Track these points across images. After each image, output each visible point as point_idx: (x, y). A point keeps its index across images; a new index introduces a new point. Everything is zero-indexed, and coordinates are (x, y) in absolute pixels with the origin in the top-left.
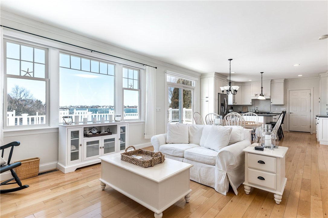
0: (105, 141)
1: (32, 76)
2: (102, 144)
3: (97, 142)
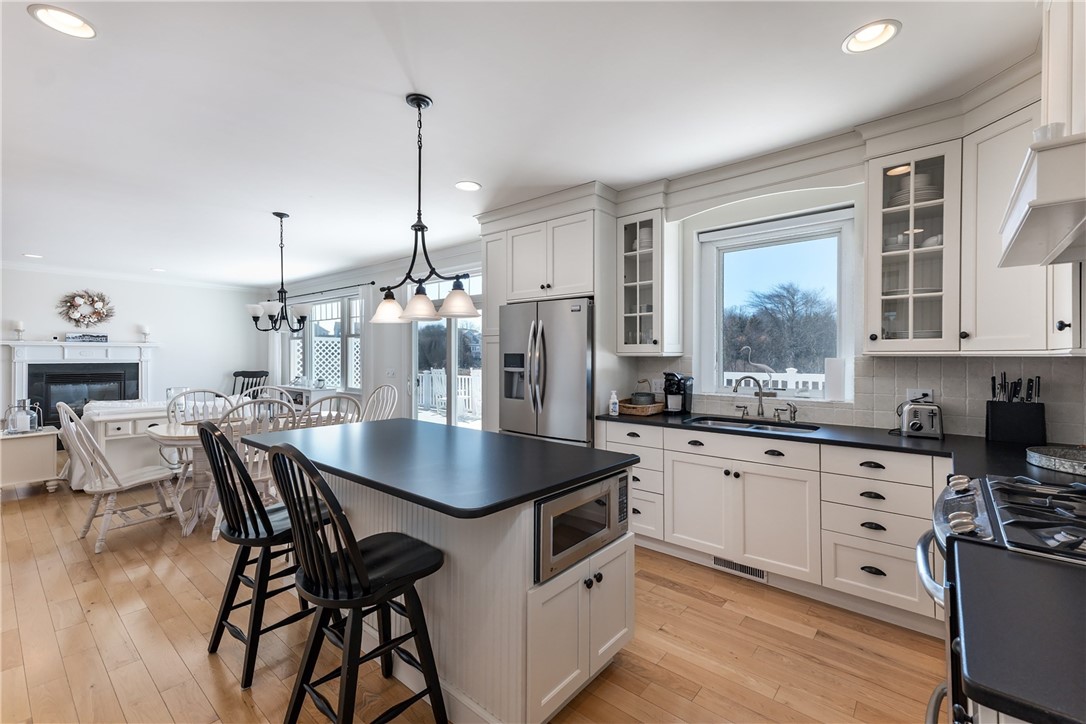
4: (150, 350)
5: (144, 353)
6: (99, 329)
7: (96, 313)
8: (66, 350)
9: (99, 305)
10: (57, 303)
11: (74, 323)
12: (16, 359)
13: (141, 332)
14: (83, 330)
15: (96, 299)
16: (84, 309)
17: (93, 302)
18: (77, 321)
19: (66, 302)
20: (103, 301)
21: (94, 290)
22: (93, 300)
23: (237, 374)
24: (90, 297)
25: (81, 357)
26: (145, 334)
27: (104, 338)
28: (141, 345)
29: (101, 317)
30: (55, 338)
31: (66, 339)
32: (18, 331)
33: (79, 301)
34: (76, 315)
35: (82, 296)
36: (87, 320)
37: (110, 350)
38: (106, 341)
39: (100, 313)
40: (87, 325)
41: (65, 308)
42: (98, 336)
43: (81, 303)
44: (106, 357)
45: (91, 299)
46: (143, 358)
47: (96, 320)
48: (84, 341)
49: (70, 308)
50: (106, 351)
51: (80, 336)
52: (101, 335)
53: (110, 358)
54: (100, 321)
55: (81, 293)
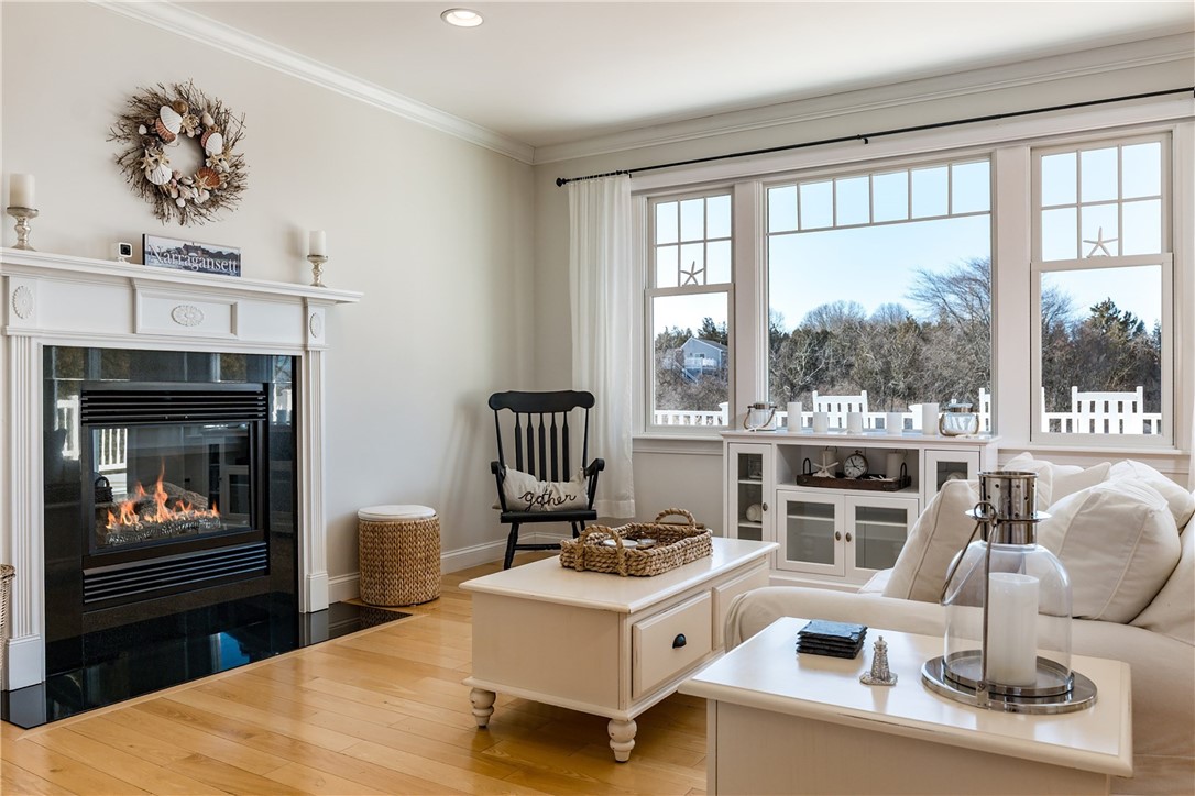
0: (862, 513)
1: (701, 283)
2: (845, 521)
3: (828, 510)
4: (326, 311)
5: (314, 324)
6: (212, 231)
7: (205, 166)
8: (140, 297)
9: (215, 144)
10: (111, 121)
11: (145, 205)
12: (14, 324)
14: (178, 230)
15: (210, 121)
16: (174, 161)
17: (201, 133)
18: (161, 194)
19: (137, 120)
20: (223, 134)
21: (207, 89)
22: (202, 125)
23: (498, 401)
24: (195, 112)
26: (316, 258)
27: (228, 262)
28: (308, 292)
29: (219, 183)
30: (125, 250)
31: (147, 255)
32: (21, 211)
33: (172, 122)
34: (161, 175)
35: (175, 107)
36: (185, 193)
37: (241, 304)
38: (238, 275)
39: (217, 174)
40: (183, 212)
41: (129, 145)
42: (219, 255)
43: (175, 130)
44: (233, 329)
45: (197, 120)
46: (311, 341)
47: (207, 195)
48: (186, 268)
49: (148, 144)
50: (233, 307)
51: (179, 251)
52: (225, 251)
53: (242, 335)
54: (214, 201)
55: (173, 97)
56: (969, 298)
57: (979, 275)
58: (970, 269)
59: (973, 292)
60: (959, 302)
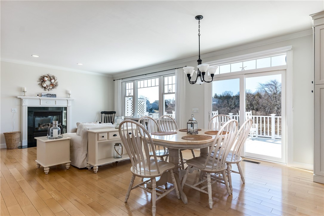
4: (71, 101)
5: (69, 103)
6: (52, 92)
7: (52, 84)
8: (41, 101)
9: (53, 81)
10: (38, 79)
11: (43, 89)
12: (23, 104)
13: (68, 93)
14: (47, 92)
15: (52, 78)
16: (47, 83)
17: (51, 80)
18: (45, 88)
19: (41, 79)
20: (54, 79)
21: (51, 74)
22: (51, 79)
23: (102, 113)
24: (50, 77)
25: (46, 104)
26: (69, 94)
27: (54, 96)
28: (68, 99)
29: (54, 86)
30: (38, 95)
31: (41, 96)
32: (24, 92)
33: (46, 79)
34: (45, 85)
35: (47, 77)
36: (49, 87)
37: (57, 101)
38: (56, 97)
39: (53, 84)
40: (48, 90)
41: (40, 82)
42: (53, 95)
43: (47, 80)
44: (56, 104)
45: (50, 78)
46: (68, 105)
47: (52, 87)
48: (48, 97)
49: (43, 82)
50: (56, 101)
51: (47, 95)
52: (54, 94)
53: (57, 104)
54: (53, 88)
55: (46, 75)
56: (270, 88)
57: (273, 83)
58: (270, 82)
59: (271, 87)
60: (268, 89)
